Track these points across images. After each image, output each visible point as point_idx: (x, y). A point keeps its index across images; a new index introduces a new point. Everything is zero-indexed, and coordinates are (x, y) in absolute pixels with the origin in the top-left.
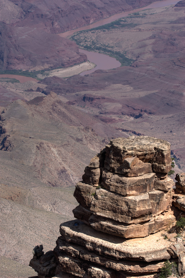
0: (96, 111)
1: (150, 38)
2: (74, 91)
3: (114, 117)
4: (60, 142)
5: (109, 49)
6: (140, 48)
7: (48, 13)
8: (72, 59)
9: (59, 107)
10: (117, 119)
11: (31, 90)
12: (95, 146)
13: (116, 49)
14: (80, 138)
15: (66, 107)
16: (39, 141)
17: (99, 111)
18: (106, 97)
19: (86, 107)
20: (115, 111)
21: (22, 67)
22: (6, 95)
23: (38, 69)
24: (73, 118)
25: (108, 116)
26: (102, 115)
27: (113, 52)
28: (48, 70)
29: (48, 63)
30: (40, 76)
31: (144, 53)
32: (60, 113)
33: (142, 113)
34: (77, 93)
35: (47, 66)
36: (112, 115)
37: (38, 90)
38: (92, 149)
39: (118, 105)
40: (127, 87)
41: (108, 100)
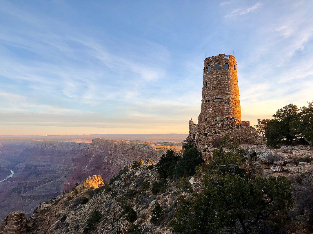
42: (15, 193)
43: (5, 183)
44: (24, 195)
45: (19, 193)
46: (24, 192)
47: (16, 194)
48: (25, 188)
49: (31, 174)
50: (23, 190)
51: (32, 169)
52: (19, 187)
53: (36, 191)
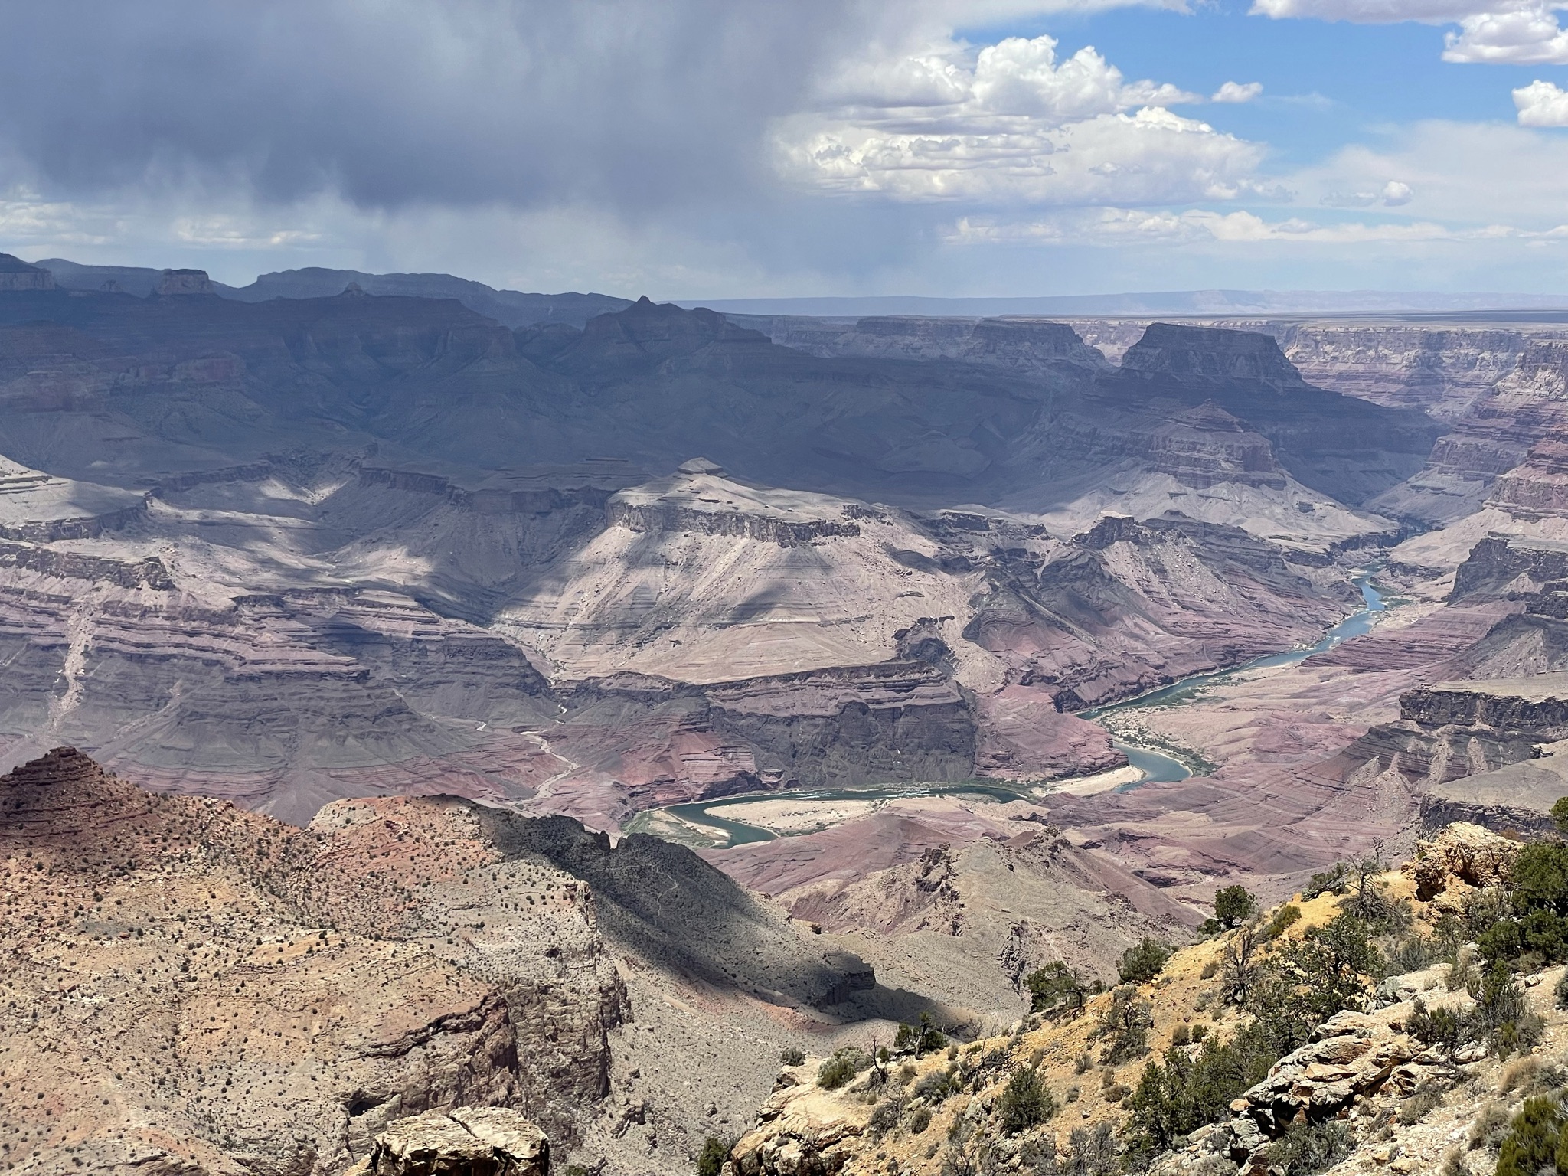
0: (1140, 863)
1: (1250, 724)
2: (1101, 822)
3: (1174, 873)
4: (1060, 921)
5: (1173, 744)
6: (1231, 742)
7: (1058, 674)
8: (1099, 762)
9: (1065, 852)
10: (1181, 877)
11: (1020, 818)
12: (1130, 933)
13: (1183, 744)
14: (1099, 914)
15: (1077, 853)
16: (1019, 917)
17: (1146, 860)
18: (1160, 835)
19: (1122, 853)
20: (1177, 864)
21: (1006, 775)
22: (971, 825)
23: (1033, 777)
24: (1090, 874)
25: (1163, 873)
26: (1151, 869)
27: (1178, 750)
28: (1052, 779)
29: (1053, 767)
30: (1038, 792)
31: (1238, 753)
32: (1066, 864)
33: (1229, 869)
34: (1106, 825)
35: (1050, 773)
36: (1170, 871)
37: (1034, 817)
38: (1123, 937)
39: (1184, 852)
40: (1202, 818)
41: (1164, 841)
42: (1384, 766)
44: (1454, 794)
45: (1416, 771)
46: (1457, 771)
47: (1392, 779)
48: (1458, 740)
49: (1509, 626)
50: (1443, 750)
51: (1524, 583)
52: (1412, 725)
53: (1545, 775)
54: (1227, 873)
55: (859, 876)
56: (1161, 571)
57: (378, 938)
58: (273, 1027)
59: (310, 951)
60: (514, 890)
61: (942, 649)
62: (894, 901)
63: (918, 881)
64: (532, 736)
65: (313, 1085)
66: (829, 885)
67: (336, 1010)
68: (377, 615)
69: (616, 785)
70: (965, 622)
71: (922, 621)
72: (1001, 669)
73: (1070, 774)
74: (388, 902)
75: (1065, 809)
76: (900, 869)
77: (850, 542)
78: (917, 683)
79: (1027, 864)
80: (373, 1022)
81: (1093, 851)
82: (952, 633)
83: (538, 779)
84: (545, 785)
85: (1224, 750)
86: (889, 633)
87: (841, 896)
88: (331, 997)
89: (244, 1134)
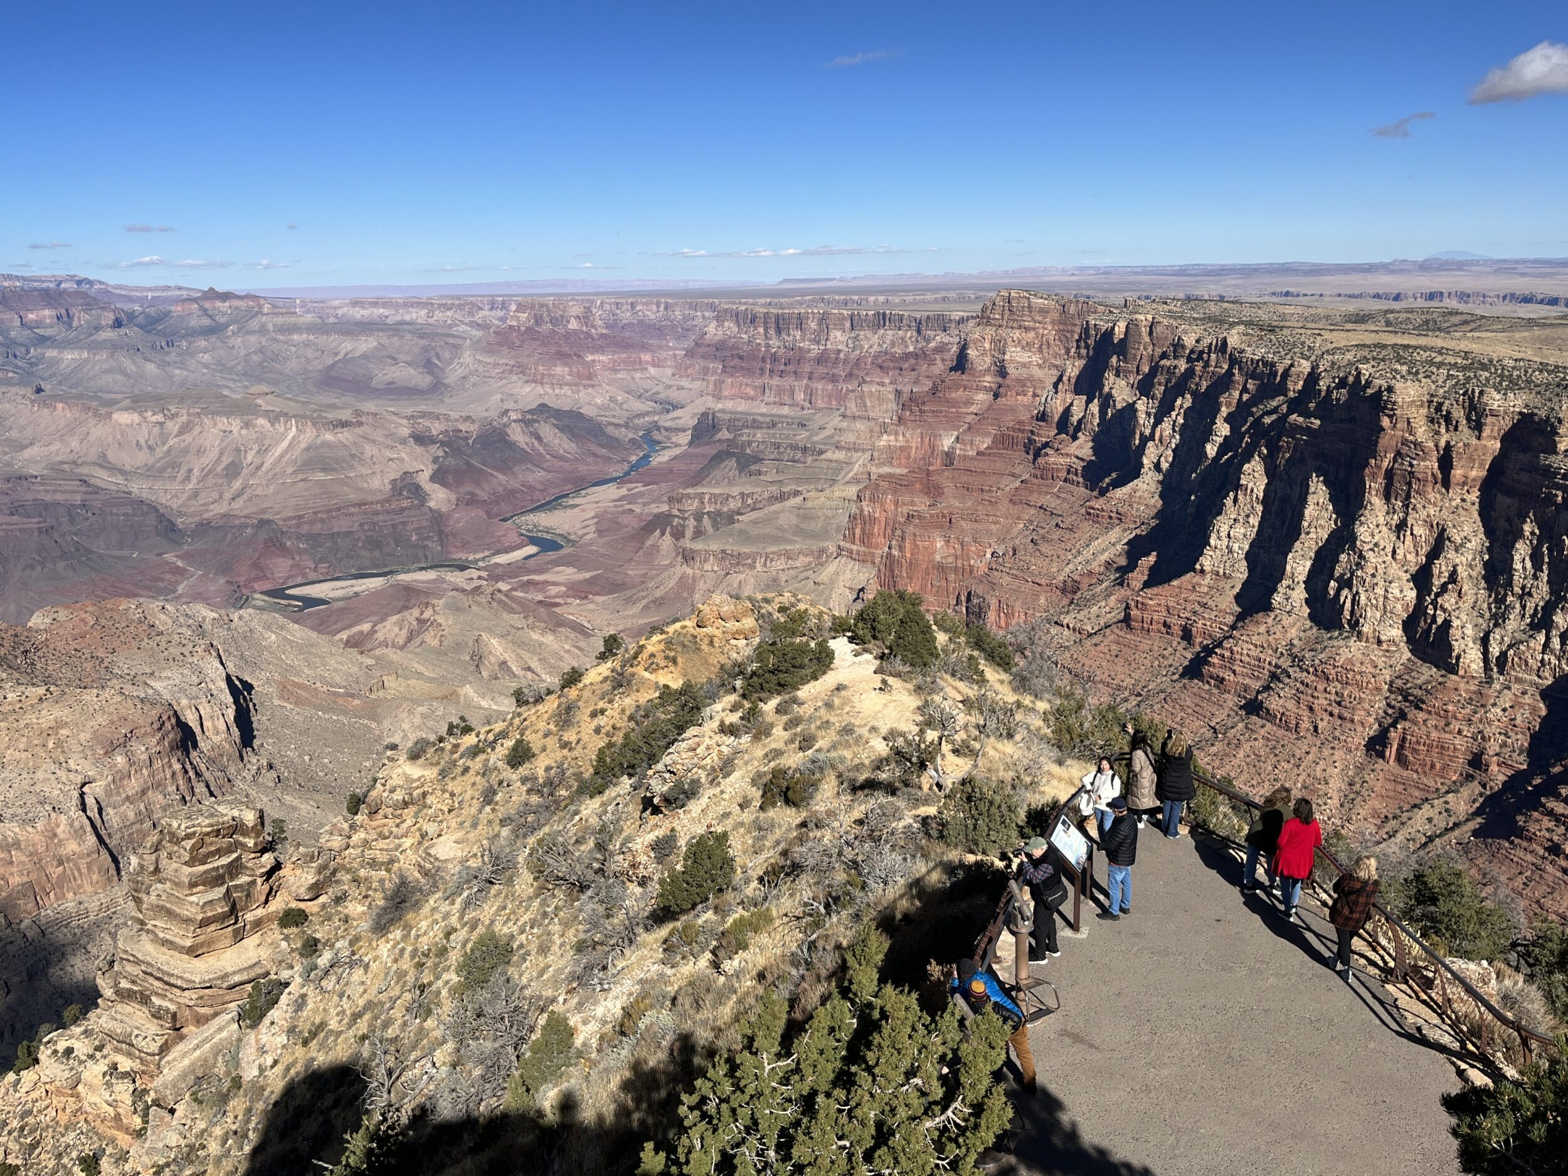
2: (517, 577)
3: (559, 600)
5: (553, 531)
6: (584, 528)
7: (486, 498)
8: (514, 544)
9: (499, 595)
11: (472, 579)
13: (558, 531)
15: (506, 595)
16: (478, 633)
17: (543, 595)
18: (550, 580)
19: (530, 592)
20: (560, 595)
21: (462, 556)
22: (444, 585)
26: (546, 599)
27: (556, 534)
31: (588, 533)
33: (587, 595)
34: (520, 578)
36: (556, 599)
39: (563, 589)
40: (571, 570)
41: (554, 584)
42: (663, 534)
43: (624, 491)
44: (698, 546)
45: (678, 535)
46: (698, 533)
47: (668, 540)
48: (699, 516)
49: (718, 458)
50: (691, 523)
51: (724, 434)
52: (675, 512)
53: (741, 532)
54: (586, 597)
55: (383, 620)
56: (539, 438)
57: (85, 688)
58: (22, 746)
59: (41, 699)
60: (171, 650)
61: (418, 487)
62: (404, 633)
63: (417, 619)
64: (168, 557)
65: (53, 777)
66: (366, 627)
67: (64, 732)
68: (55, 491)
69: (228, 582)
70: (430, 472)
71: (405, 473)
72: (453, 497)
73: (498, 552)
74: (88, 666)
75: (499, 571)
76: (406, 613)
77: (359, 430)
78: (406, 508)
79: (479, 604)
80: (89, 736)
81: (515, 593)
82: (424, 479)
83: (178, 583)
84: (182, 586)
85: (580, 533)
86: (386, 481)
87: (373, 632)
88: (60, 724)
89: (10, 811)
